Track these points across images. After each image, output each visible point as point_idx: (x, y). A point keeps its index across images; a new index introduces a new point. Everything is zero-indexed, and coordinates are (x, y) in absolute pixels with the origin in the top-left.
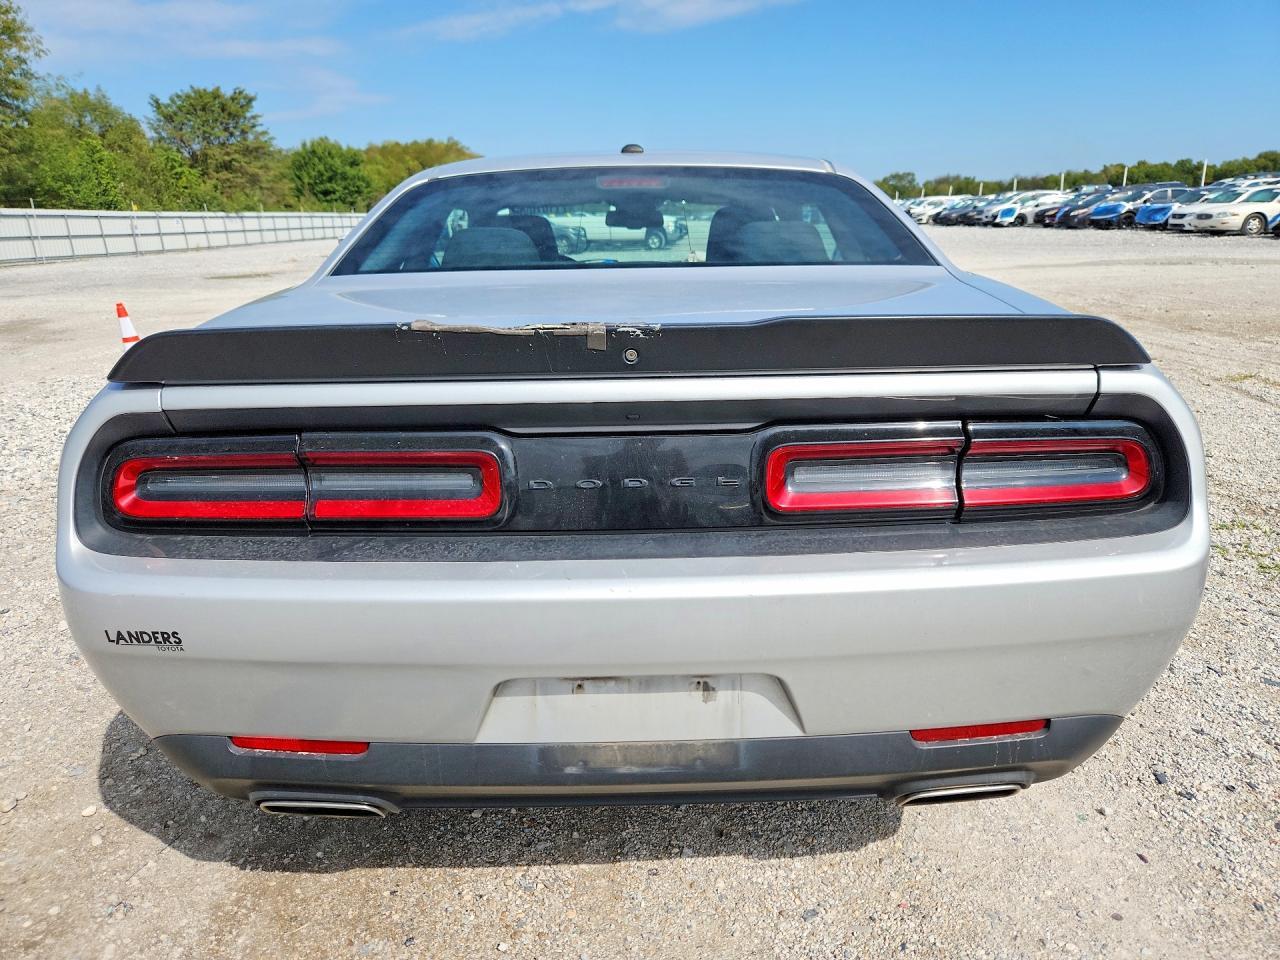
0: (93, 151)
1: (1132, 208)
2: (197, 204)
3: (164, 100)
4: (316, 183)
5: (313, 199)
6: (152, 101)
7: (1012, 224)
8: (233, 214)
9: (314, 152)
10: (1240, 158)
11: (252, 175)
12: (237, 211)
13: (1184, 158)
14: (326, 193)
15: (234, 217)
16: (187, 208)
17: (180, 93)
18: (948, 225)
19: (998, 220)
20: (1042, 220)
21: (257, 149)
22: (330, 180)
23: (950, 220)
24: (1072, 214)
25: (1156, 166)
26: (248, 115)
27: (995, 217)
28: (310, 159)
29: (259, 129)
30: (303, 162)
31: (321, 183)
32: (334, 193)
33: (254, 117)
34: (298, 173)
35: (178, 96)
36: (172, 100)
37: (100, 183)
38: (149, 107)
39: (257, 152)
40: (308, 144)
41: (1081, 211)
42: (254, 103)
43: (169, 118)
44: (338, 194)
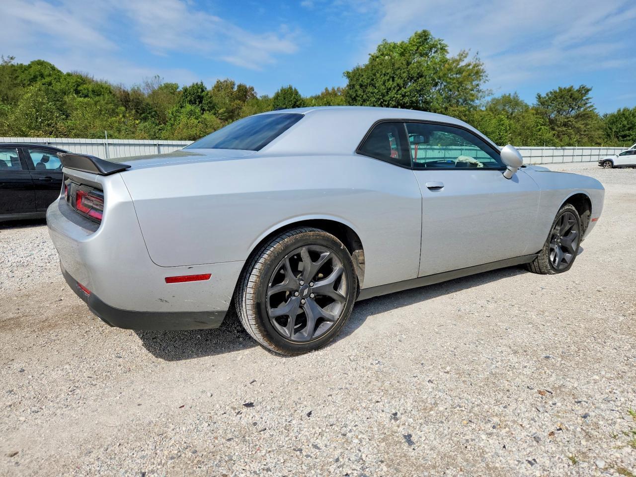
0: (501, 120)
2: (542, 143)
3: (543, 95)
4: (620, 131)
5: (616, 139)
6: (537, 96)
8: (560, 148)
9: (624, 114)
11: (578, 128)
12: (562, 146)
14: (624, 136)
15: (560, 149)
16: (537, 145)
17: (552, 91)
21: (584, 115)
22: (629, 129)
26: (584, 98)
28: (620, 118)
29: (588, 105)
30: (615, 120)
31: (623, 131)
32: (629, 136)
33: (587, 99)
34: (610, 126)
35: (551, 93)
36: (547, 95)
37: (500, 134)
38: (536, 99)
39: (585, 116)
40: (622, 110)
42: (590, 92)
43: (543, 104)
44: (631, 137)
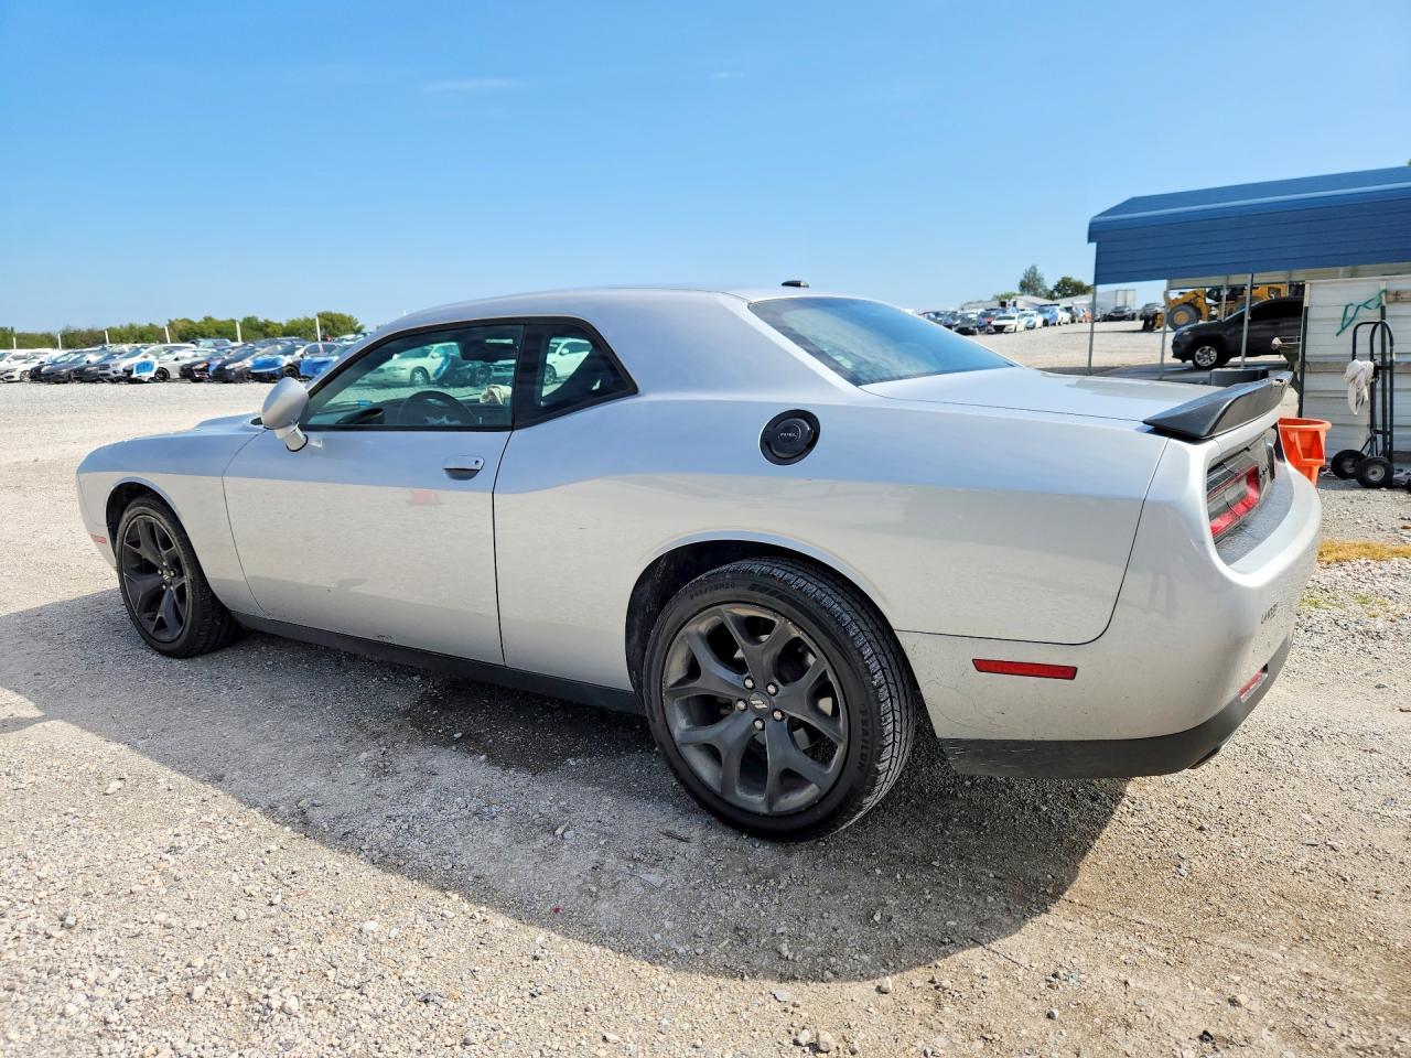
1: (291, 362)
7: (152, 380)
10: (302, 318)
13: (250, 315)
18: (58, 383)
19: (134, 375)
20: (188, 374)
23: (59, 376)
24: (227, 368)
25: (223, 322)
27: (130, 372)
41: (237, 365)
